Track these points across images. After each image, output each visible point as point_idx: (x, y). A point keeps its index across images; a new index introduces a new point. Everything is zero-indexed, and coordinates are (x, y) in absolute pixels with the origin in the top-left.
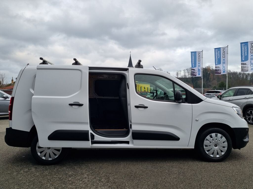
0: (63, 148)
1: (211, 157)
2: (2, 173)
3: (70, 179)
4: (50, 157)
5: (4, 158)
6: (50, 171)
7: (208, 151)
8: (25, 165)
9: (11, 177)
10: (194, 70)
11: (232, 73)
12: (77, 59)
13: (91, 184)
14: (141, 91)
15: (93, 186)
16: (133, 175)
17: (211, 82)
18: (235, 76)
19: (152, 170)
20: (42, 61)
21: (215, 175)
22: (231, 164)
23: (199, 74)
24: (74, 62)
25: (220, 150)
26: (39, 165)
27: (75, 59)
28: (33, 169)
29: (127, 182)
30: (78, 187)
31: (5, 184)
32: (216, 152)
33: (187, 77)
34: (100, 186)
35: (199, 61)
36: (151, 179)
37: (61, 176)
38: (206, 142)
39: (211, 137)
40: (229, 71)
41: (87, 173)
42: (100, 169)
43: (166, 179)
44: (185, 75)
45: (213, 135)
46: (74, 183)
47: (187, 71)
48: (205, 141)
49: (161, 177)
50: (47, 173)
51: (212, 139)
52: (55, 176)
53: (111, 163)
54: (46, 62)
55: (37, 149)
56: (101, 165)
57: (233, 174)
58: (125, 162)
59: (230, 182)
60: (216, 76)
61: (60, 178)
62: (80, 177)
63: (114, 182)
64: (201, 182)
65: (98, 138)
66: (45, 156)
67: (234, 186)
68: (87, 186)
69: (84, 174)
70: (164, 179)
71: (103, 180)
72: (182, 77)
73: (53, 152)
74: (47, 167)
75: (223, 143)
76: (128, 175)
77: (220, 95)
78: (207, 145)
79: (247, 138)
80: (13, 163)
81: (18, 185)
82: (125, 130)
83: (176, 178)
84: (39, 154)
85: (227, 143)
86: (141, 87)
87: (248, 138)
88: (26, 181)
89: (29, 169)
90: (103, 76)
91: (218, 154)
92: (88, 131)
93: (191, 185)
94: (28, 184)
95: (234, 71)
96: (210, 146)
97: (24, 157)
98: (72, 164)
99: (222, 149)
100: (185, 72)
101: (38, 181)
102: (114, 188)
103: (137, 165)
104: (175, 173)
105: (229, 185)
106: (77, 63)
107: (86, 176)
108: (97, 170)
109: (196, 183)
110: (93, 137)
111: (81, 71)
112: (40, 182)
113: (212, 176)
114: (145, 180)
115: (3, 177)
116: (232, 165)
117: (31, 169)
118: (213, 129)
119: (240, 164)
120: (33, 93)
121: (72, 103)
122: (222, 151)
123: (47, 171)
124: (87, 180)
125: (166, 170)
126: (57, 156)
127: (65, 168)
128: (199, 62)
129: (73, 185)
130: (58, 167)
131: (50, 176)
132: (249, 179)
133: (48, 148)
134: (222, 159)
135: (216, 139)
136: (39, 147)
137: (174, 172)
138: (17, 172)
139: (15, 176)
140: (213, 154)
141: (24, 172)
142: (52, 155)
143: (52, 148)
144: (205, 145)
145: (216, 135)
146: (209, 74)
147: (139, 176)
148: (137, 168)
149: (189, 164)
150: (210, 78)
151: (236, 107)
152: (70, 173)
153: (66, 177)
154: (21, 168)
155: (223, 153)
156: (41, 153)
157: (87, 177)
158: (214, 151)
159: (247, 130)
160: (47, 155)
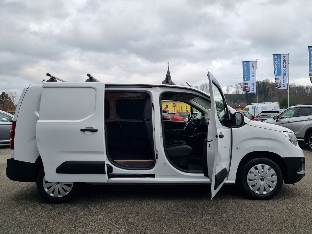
0: (74, 183)
1: (256, 193)
2: (2, 212)
3: (81, 220)
4: (59, 193)
5: (6, 195)
6: (58, 211)
7: (253, 186)
8: (30, 203)
9: (11, 217)
10: (247, 84)
11: (297, 87)
12: (91, 75)
13: (106, 226)
14: (182, 111)
15: (107, 229)
16: (158, 216)
17: (270, 99)
18: (301, 91)
19: (181, 210)
20: (49, 78)
21: (259, 216)
22: (282, 202)
23: (253, 89)
24: (88, 78)
25: (267, 185)
26: (46, 203)
27: (88, 75)
28: (39, 208)
29: (149, 224)
30: (89, 230)
31: (4, 226)
32: (262, 188)
33: (240, 93)
34: (115, 229)
35: (253, 72)
36: (179, 221)
37: (70, 217)
38: (249, 176)
39: (257, 169)
40: (293, 85)
41: (102, 213)
42: (118, 209)
43: (197, 221)
44: (237, 91)
45: (259, 166)
46: (86, 225)
47: (240, 86)
48: (249, 174)
49: (191, 218)
50: (55, 213)
51: (257, 171)
52: (64, 217)
53: (132, 201)
54: (55, 78)
55: (44, 184)
56: (120, 203)
57: (282, 215)
58: (149, 200)
59: (277, 225)
60: (276, 92)
61: (69, 219)
62: (93, 218)
63: (133, 225)
64: (241, 224)
65: (116, 170)
66: (53, 192)
67: (280, 229)
68: (100, 229)
69: (98, 214)
70: (195, 221)
71: (120, 222)
72: (233, 94)
73: (63, 188)
74: (56, 206)
75: (272, 176)
76: (151, 216)
77: (277, 116)
78: (251, 178)
79: (303, 171)
80: (17, 200)
81: (19, 227)
82: (150, 160)
83: (209, 220)
84: (46, 190)
85: (276, 176)
86: (182, 107)
87: (305, 170)
88: (29, 222)
89: (34, 208)
90: (126, 95)
91: (265, 190)
92: (104, 162)
93: (227, 228)
94: (30, 226)
95: (300, 85)
96: (255, 180)
97: (30, 193)
98: (86, 202)
99: (271, 184)
100: (237, 87)
101: (43, 222)
102: (132, 232)
103: (165, 203)
104: (210, 214)
105: (275, 228)
106: (91, 79)
107: (100, 217)
108: (115, 209)
109: (234, 225)
110: (110, 169)
111: (95, 89)
112: (45, 224)
113: (255, 218)
114: (171, 222)
115: (3, 218)
116: (282, 204)
117: (36, 208)
118: (259, 159)
119: (292, 203)
120: (38, 116)
121: (84, 128)
122: (270, 187)
123: (54, 211)
124: (101, 221)
125: (199, 210)
126: (68, 193)
127: (77, 207)
128: (253, 74)
129: (84, 228)
130: (68, 205)
131: (58, 216)
132: (301, 221)
133: (57, 183)
134: (271, 197)
135: (263, 172)
136: (47, 182)
137: (208, 212)
138: (19, 211)
139: (17, 217)
140: (258, 190)
141: (28, 211)
142: (62, 191)
143: (62, 183)
144: (249, 179)
145: (263, 167)
146: (268, 89)
147: (165, 217)
148: (164, 208)
149: (229, 202)
150: (269, 94)
151: (287, 132)
152: (82, 213)
153: (77, 219)
154: (25, 206)
155: (271, 189)
156: (48, 188)
157: (102, 218)
158: (260, 186)
159: (302, 160)
160: (56, 191)
